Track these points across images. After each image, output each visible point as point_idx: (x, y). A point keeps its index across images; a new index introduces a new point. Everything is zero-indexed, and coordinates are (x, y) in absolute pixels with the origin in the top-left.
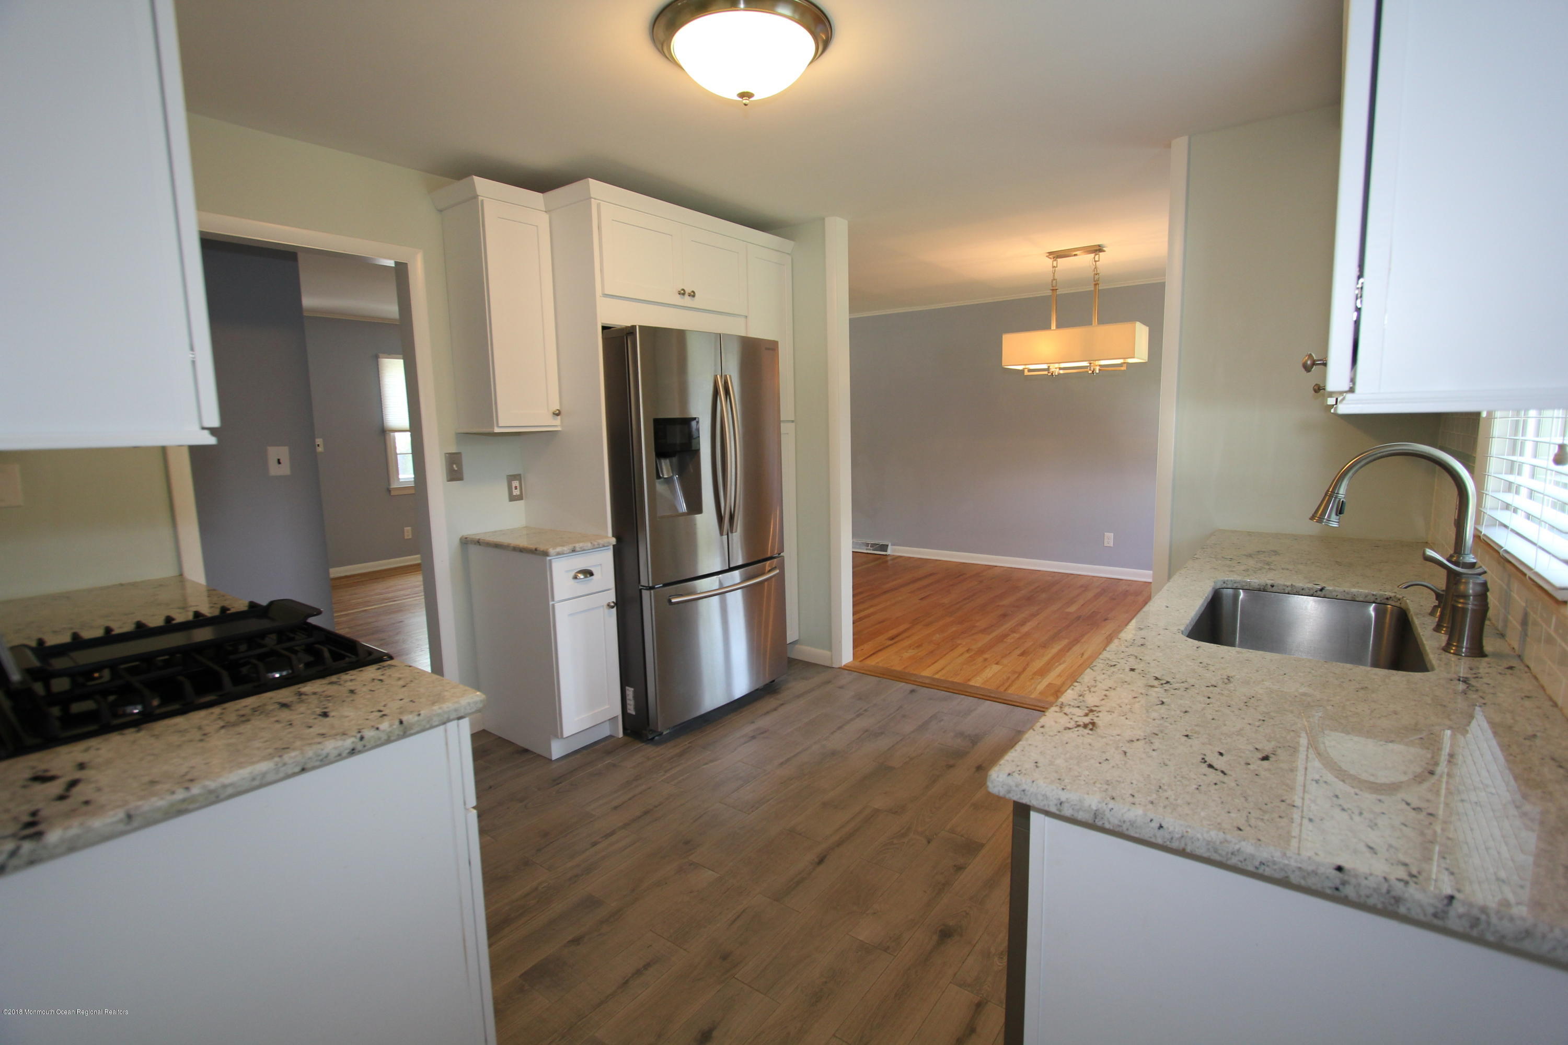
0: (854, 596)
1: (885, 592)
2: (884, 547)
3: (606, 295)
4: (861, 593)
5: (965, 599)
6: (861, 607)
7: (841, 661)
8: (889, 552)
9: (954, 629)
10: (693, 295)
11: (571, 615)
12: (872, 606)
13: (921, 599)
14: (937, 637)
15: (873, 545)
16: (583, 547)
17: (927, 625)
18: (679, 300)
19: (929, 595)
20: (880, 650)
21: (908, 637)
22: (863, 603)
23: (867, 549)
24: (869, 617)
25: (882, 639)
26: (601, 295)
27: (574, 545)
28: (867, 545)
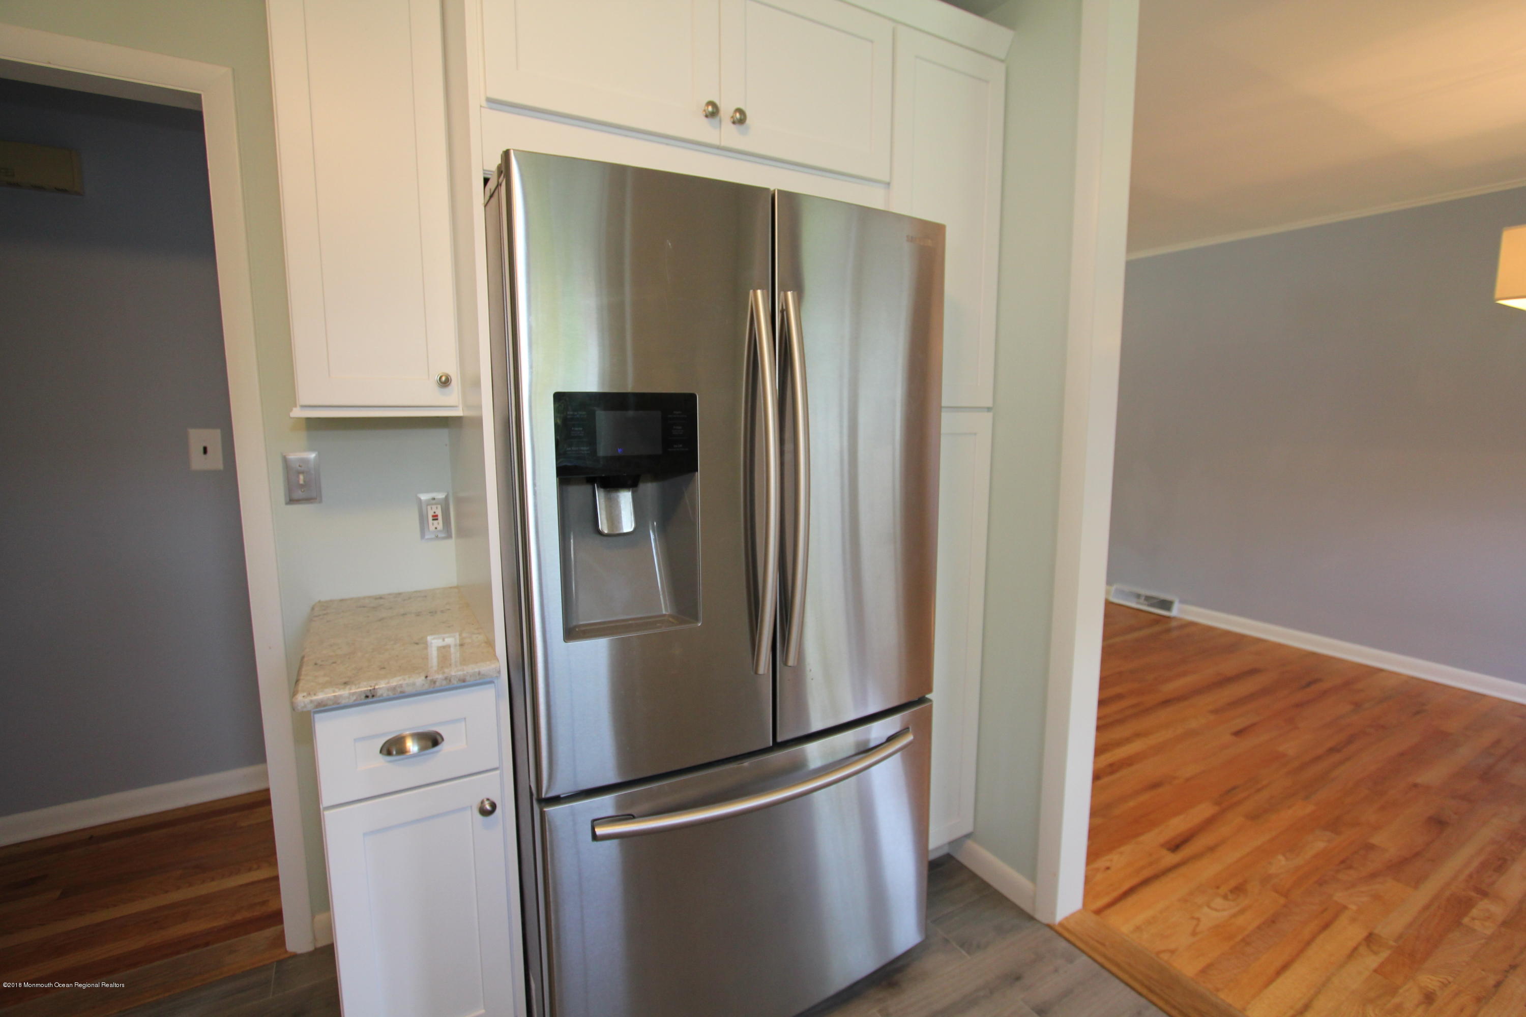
0: (1101, 703)
1: (1166, 703)
2: (1166, 605)
3: (494, 103)
4: (1119, 697)
5: (1332, 750)
6: (1118, 733)
7: (1053, 913)
8: (1175, 612)
9: (1320, 845)
10: (740, 118)
11: (365, 834)
12: (1138, 735)
13: (1238, 733)
14: (1281, 864)
15: (1148, 598)
16: (401, 686)
17: (1254, 817)
18: (705, 131)
19: (1253, 725)
20: (1146, 882)
21: (1212, 849)
22: (1120, 722)
23: (1138, 603)
24: (1130, 765)
25: (1153, 839)
26: (484, 103)
27: (373, 683)
28: (1138, 596)
